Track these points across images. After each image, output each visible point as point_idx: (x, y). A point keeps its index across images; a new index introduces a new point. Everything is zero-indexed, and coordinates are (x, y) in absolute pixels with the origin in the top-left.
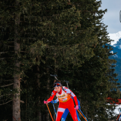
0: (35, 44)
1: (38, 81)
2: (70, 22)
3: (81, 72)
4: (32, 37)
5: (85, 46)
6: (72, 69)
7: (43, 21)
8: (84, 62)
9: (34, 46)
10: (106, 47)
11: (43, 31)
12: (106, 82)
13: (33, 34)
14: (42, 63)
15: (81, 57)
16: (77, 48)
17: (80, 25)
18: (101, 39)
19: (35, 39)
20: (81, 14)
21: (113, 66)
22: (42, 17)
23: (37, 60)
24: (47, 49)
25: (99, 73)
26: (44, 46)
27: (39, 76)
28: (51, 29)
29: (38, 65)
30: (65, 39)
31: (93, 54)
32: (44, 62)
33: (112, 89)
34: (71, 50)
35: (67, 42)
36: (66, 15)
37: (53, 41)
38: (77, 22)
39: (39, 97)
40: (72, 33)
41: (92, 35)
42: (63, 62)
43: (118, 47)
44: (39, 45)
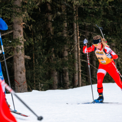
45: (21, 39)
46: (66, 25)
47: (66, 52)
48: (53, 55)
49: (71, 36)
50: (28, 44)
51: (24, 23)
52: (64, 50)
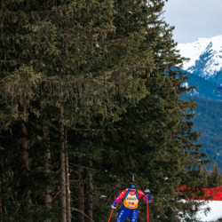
0: (16, 75)
1: (26, 155)
2: (92, 23)
3: (119, 132)
4: (8, 59)
5: (128, 74)
6: (99, 127)
7: (31, 21)
8: (126, 111)
9: (14, 79)
10: (172, 74)
11: (32, 43)
12: (176, 151)
13: (9, 51)
14: (32, 116)
15: (118, 98)
16: (109, 80)
17: (113, 28)
18: (162, 58)
19: (14, 62)
20: (115, 4)
21: (189, 116)
22: (28, 12)
23: (21, 109)
24: (43, 83)
25: (160, 134)
26: (36, 77)
27: (26, 144)
28: (50, 39)
29: (23, 121)
30: (81, 60)
31: (145, 92)
32: (38, 114)
33: (189, 168)
34: (96, 85)
35: (87, 66)
36: (81, 6)
37: (54, 67)
38: (106, 21)
39: (30, 192)
40: (98, 46)
41: (142, 48)
42: (79, 111)
43: (199, 72)
44: (26, 76)
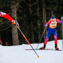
45: (16, 17)
46: (38, 9)
47: (39, 23)
48: (32, 25)
49: (42, 15)
50: (19, 20)
51: (17, 9)
52: (38, 23)
